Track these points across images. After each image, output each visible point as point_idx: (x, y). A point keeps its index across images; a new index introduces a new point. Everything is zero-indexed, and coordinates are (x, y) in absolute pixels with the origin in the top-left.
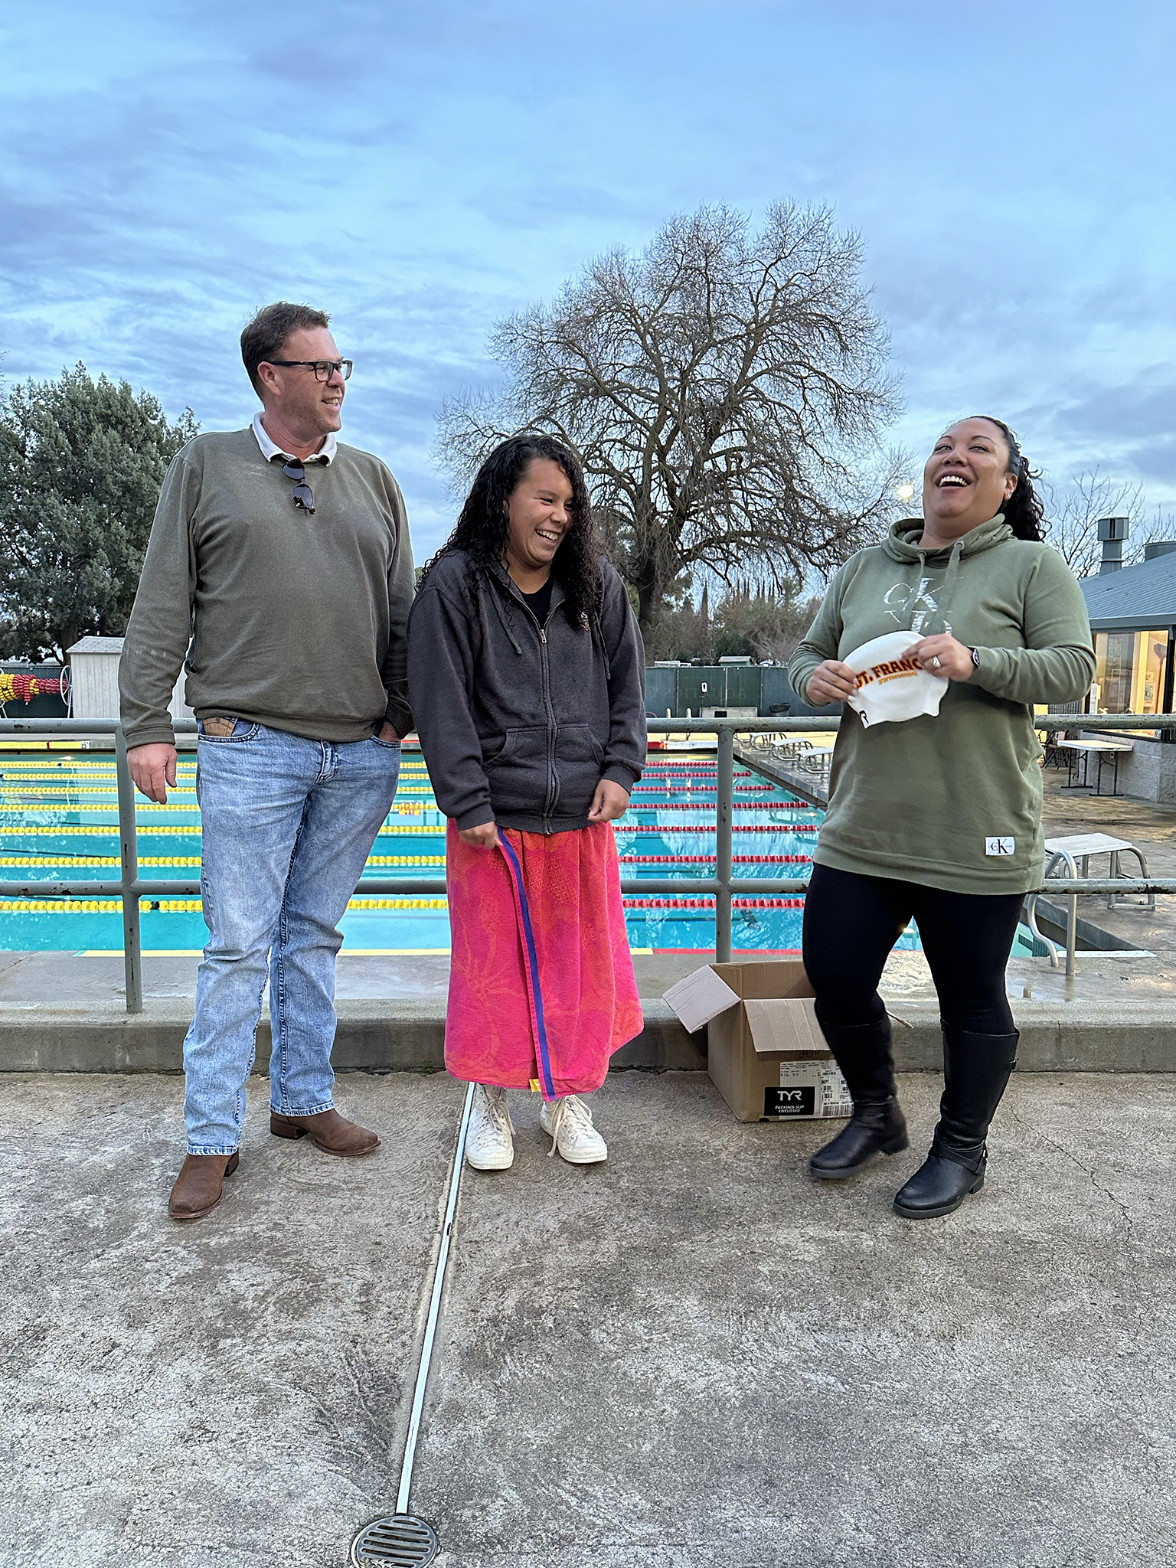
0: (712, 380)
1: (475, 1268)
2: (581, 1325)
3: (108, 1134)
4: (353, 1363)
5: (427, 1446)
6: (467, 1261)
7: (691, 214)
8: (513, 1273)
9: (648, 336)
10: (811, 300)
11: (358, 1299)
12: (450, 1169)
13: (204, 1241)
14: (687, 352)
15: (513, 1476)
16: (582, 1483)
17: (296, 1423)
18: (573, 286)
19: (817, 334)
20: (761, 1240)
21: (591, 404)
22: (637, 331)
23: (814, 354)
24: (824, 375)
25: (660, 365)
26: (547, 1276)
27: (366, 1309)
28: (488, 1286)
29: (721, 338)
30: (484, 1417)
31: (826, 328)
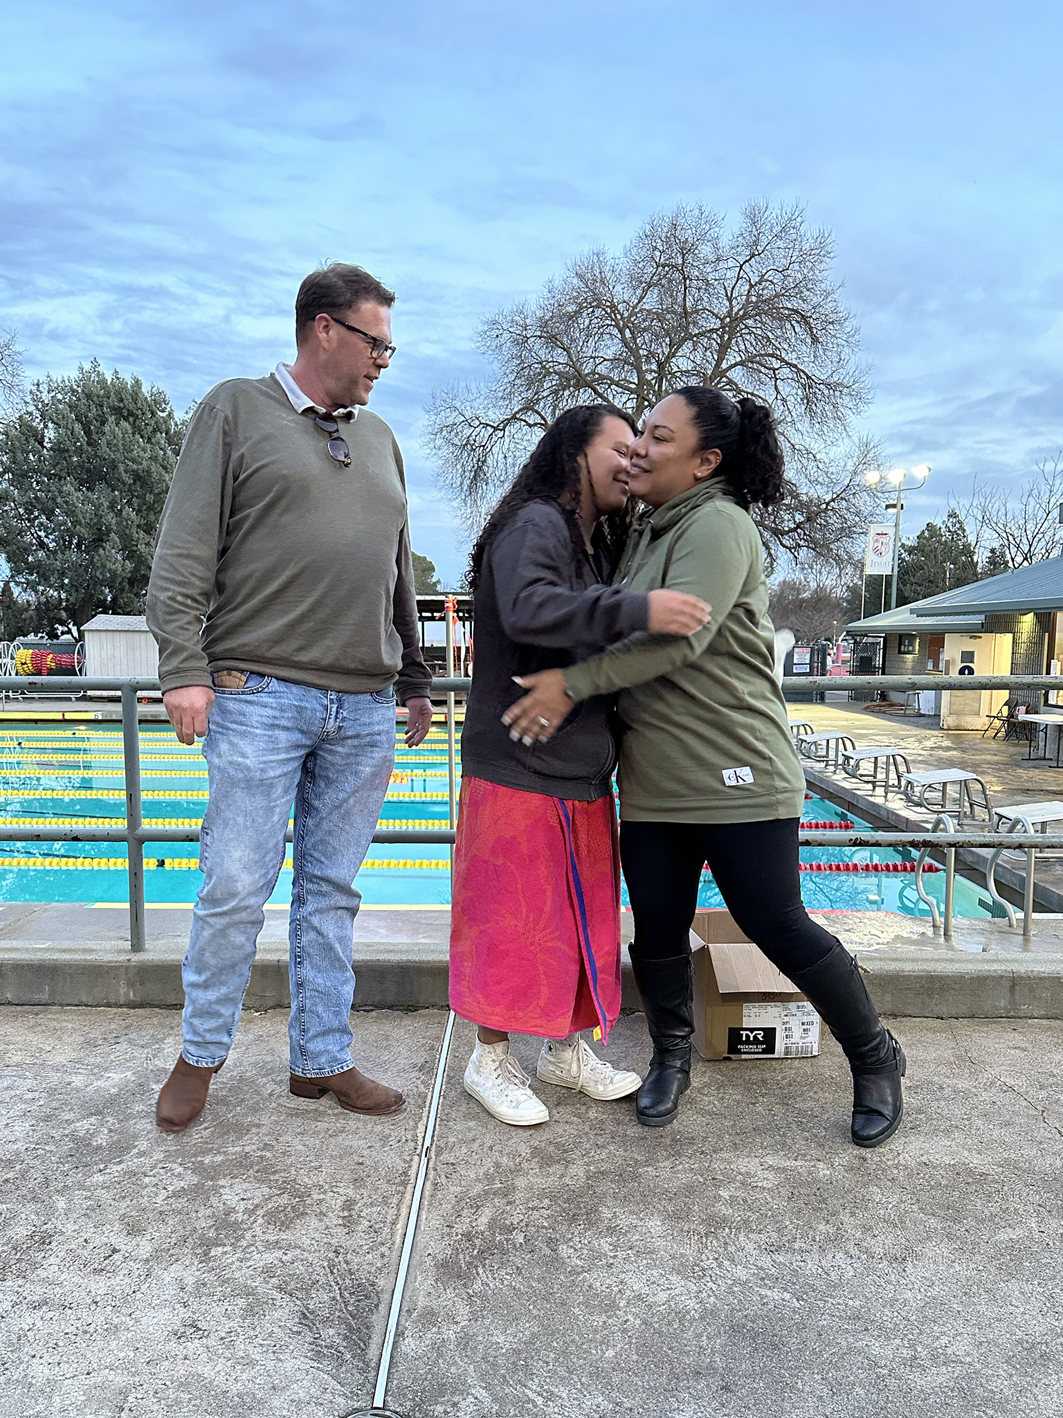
0: (687, 371)
1: (451, 1188)
2: (550, 1241)
3: (112, 1061)
4: (335, 1271)
5: (403, 1347)
6: (444, 1180)
7: (668, 215)
8: (486, 1193)
9: (627, 330)
10: (783, 295)
11: (341, 1214)
12: (429, 1098)
13: (199, 1159)
14: (664, 344)
15: (482, 1377)
16: (548, 1384)
17: (281, 1324)
18: (556, 284)
19: (788, 326)
20: (722, 1167)
21: (571, 395)
22: (617, 326)
23: (786, 347)
24: (795, 366)
25: (638, 358)
26: (519, 1196)
27: (349, 1223)
28: (463, 1204)
29: (697, 332)
30: (457, 1323)
31: (798, 322)
